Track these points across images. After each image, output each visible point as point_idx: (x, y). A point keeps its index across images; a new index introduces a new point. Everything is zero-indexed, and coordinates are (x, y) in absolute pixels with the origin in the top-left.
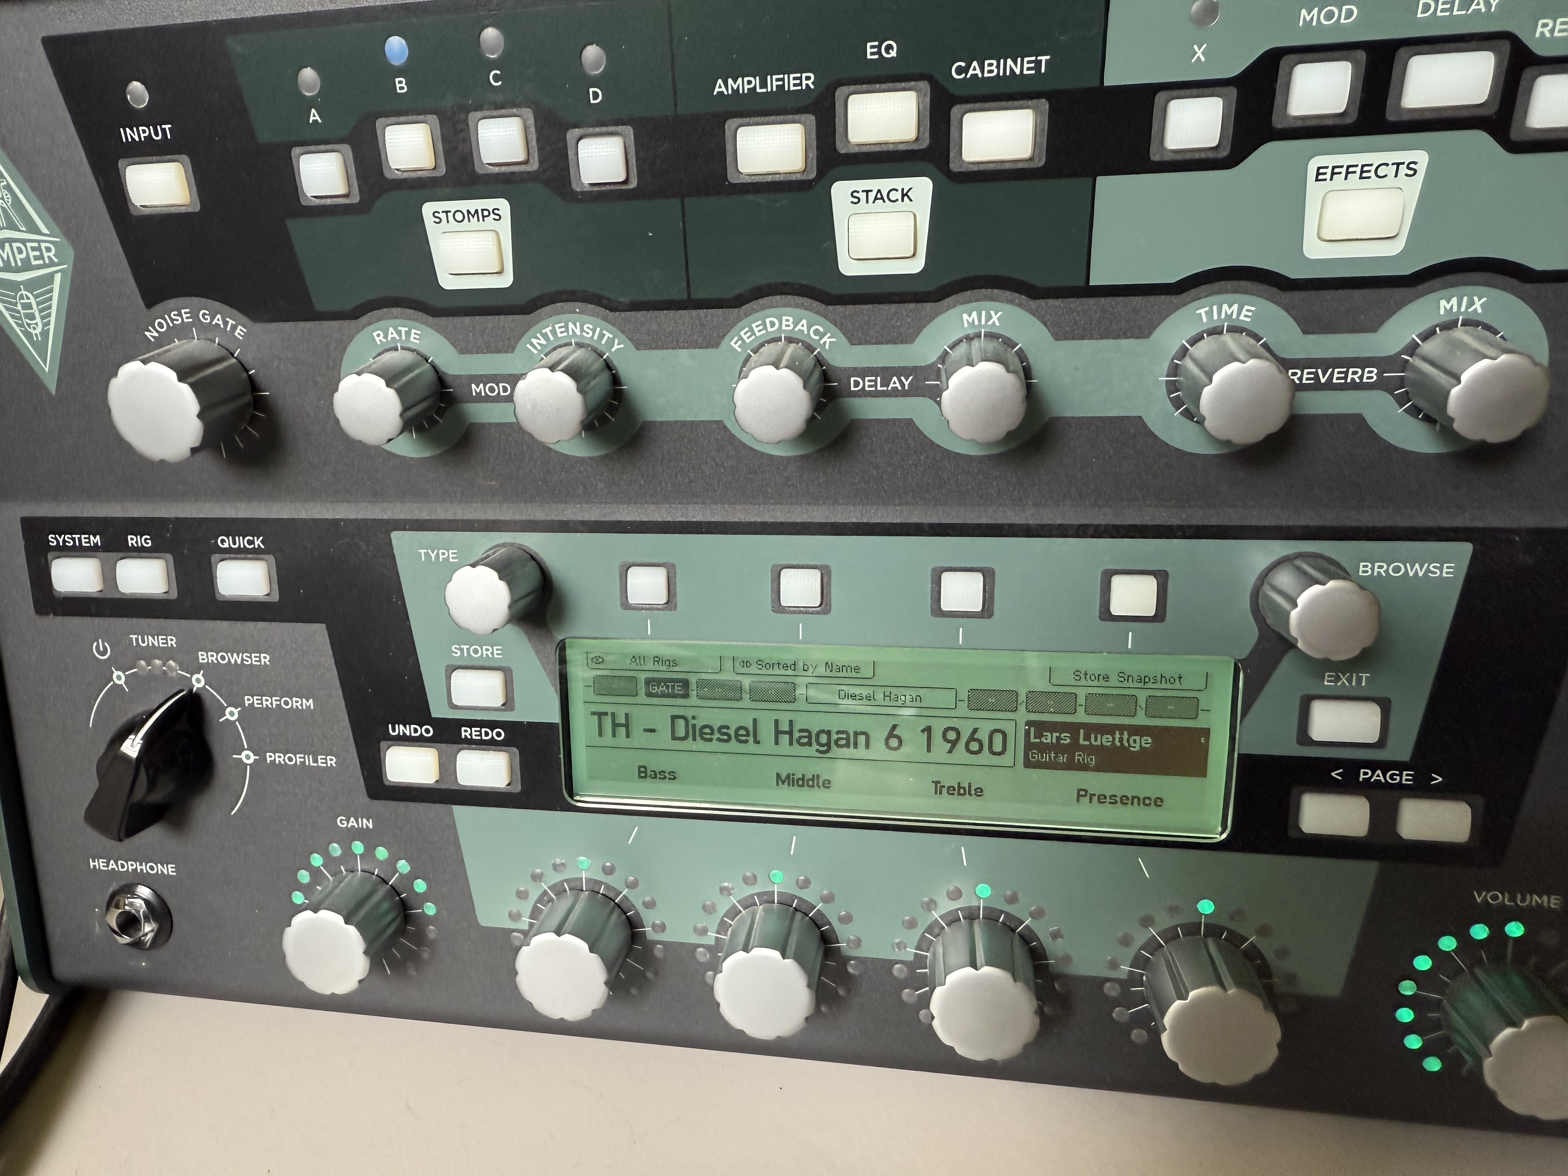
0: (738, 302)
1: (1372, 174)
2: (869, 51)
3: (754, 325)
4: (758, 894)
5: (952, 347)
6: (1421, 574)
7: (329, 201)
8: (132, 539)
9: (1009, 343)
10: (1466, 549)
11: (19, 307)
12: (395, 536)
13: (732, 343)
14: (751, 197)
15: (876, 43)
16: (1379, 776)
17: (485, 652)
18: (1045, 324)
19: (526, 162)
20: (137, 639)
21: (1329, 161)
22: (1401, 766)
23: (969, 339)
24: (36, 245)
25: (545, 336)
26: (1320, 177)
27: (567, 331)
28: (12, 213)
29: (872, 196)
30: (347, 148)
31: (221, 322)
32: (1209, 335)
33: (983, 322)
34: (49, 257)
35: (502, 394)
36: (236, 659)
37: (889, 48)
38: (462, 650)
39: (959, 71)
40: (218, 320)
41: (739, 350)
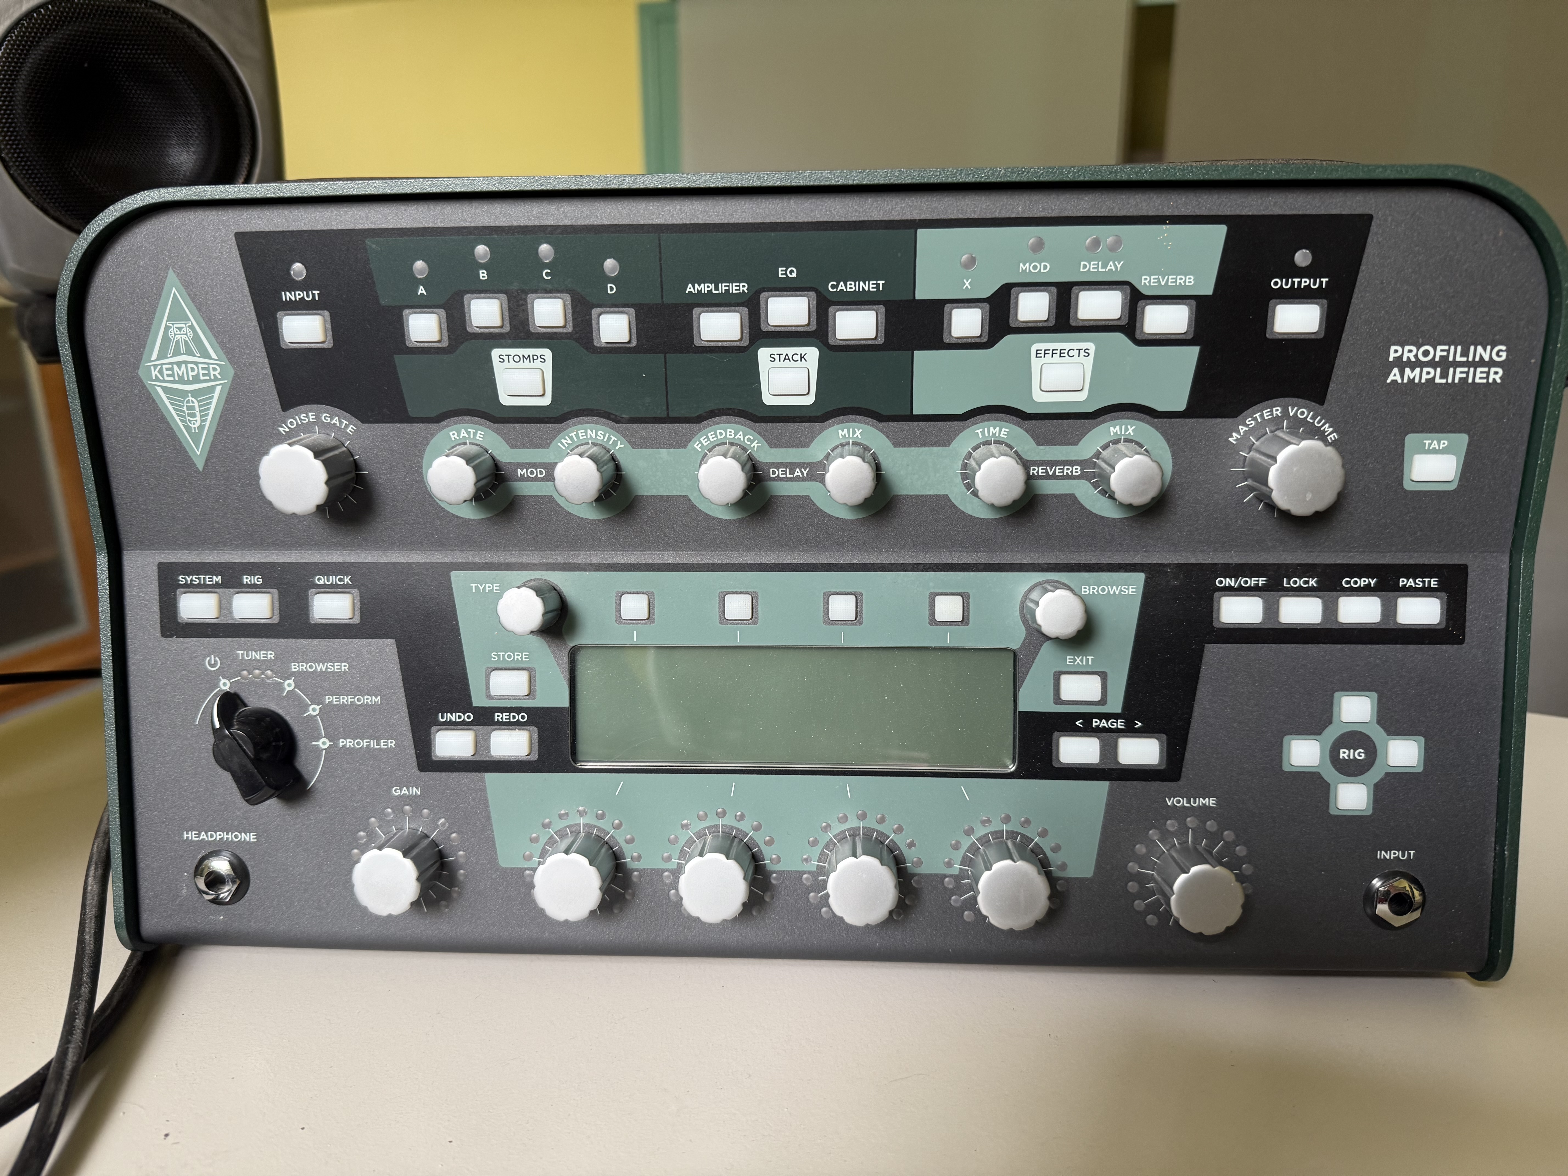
0: (699, 419)
1: (1066, 355)
2: (780, 272)
3: (709, 435)
4: (708, 828)
5: (832, 450)
6: (1117, 593)
7: (426, 345)
8: (247, 578)
9: (866, 448)
10: (1141, 577)
11: (185, 409)
12: (454, 575)
13: (695, 446)
14: (708, 355)
15: (784, 269)
16: (1104, 723)
17: (516, 657)
18: (888, 437)
19: (564, 327)
20: (243, 654)
21: (1043, 346)
22: (1116, 716)
23: (842, 445)
24: (206, 366)
25: (571, 438)
26: (1038, 355)
27: (586, 435)
28: (192, 346)
29: (782, 357)
30: (442, 312)
31: (337, 423)
32: (984, 445)
33: (851, 436)
34: (214, 375)
35: (539, 476)
36: (321, 667)
37: (791, 272)
38: (499, 656)
39: (833, 287)
40: (336, 420)
41: (700, 450)
